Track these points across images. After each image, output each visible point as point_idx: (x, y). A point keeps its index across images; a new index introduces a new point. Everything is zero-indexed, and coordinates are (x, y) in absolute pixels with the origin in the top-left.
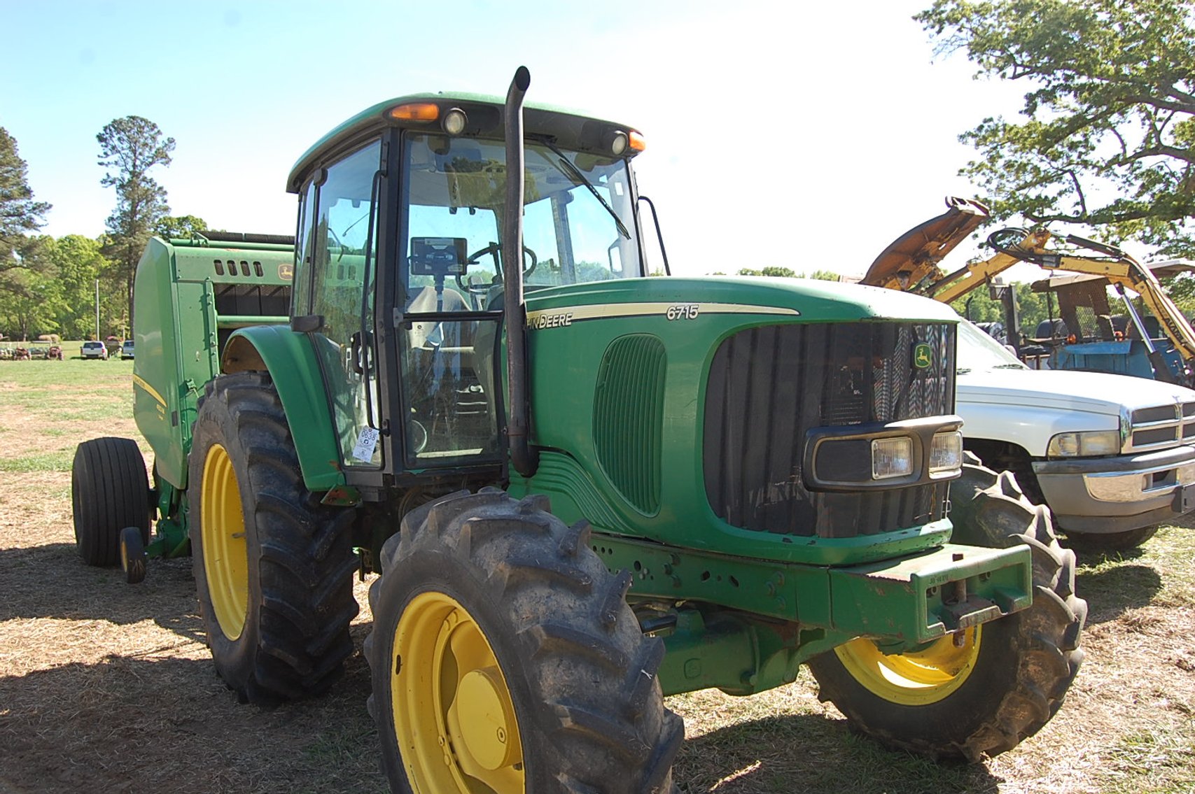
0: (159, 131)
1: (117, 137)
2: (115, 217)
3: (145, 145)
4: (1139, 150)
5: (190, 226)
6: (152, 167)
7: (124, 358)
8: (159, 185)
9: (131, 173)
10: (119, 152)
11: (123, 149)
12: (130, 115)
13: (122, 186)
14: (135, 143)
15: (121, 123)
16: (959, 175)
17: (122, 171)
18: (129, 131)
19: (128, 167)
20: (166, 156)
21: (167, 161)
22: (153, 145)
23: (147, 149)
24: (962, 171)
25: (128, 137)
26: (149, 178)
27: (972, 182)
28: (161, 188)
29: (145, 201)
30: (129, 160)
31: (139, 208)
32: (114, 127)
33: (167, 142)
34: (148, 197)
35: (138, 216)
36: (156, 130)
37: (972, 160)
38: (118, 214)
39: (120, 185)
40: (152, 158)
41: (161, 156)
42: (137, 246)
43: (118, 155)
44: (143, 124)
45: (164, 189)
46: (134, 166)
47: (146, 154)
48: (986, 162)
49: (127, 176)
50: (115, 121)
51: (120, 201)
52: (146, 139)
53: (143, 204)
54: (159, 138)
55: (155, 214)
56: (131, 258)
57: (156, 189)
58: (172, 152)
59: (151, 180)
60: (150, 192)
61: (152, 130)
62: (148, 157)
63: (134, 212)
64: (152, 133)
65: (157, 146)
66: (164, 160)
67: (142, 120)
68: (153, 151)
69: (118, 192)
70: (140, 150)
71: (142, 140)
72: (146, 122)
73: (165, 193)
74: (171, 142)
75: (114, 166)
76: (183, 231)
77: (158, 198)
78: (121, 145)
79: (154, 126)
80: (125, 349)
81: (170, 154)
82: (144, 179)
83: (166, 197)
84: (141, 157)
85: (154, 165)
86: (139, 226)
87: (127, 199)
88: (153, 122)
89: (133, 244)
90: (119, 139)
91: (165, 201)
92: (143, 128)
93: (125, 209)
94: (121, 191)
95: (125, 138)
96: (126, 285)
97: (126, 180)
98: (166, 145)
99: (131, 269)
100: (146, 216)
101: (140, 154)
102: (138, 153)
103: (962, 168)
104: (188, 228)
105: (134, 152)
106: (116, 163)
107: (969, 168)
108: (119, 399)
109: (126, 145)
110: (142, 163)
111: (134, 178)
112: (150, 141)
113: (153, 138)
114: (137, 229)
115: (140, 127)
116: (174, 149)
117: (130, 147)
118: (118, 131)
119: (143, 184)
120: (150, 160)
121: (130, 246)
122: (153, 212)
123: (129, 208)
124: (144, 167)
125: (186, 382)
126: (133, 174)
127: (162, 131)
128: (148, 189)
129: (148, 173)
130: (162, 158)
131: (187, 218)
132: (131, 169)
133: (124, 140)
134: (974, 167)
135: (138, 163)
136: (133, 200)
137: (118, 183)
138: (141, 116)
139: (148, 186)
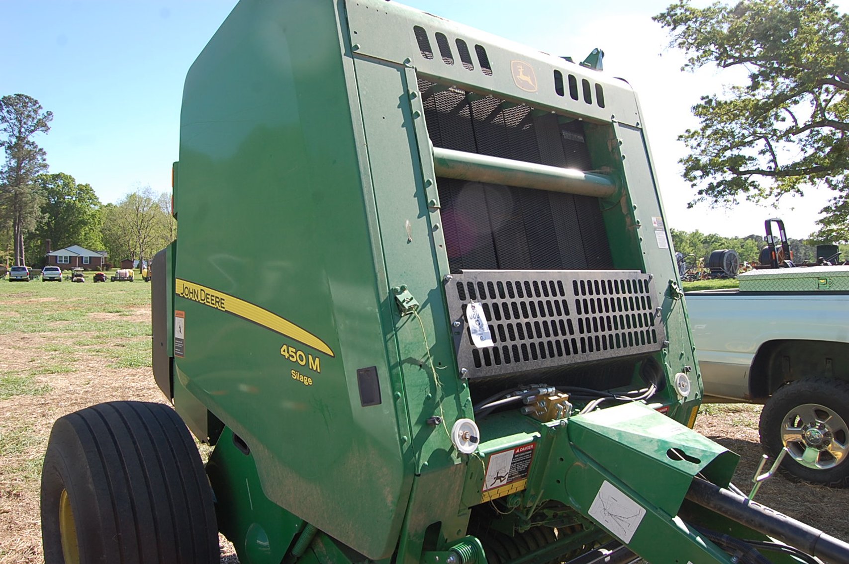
0: (40, 106)
1: (6, 110)
2: (4, 171)
3: (29, 116)
4: (808, 123)
5: (62, 181)
6: (33, 134)
7: (11, 280)
8: (39, 147)
9: (17, 137)
10: (8, 122)
11: (11, 119)
12: (17, 93)
13: (10, 148)
14: (21, 114)
15: (9, 99)
16: (678, 140)
17: (10, 136)
18: (16, 106)
19: (15, 133)
20: (46, 125)
21: (47, 129)
22: (35, 116)
23: (31, 119)
24: (681, 137)
25: (15, 110)
26: (31, 141)
27: (687, 146)
28: (41, 150)
29: (28, 159)
30: (15, 127)
31: (23, 164)
32: (4, 102)
33: (46, 114)
34: (31, 156)
35: (23, 171)
36: (38, 105)
37: (688, 128)
38: (7, 169)
39: (8, 146)
40: (34, 126)
41: (42, 125)
42: (21, 194)
43: (7, 123)
44: (27, 100)
45: (44, 151)
46: (20, 132)
47: (30, 123)
48: (699, 131)
49: (14, 140)
50: (4, 98)
51: (8, 159)
52: (29, 112)
53: (27, 162)
54: (40, 112)
55: (36, 169)
56: (16, 203)
57: (37, 150)
58: (50, 122)
59: (33, 143)
60: (32, 153)
61: (34, 105)
62: (30, 126)
63: (19, 167)
64: (34, 107)
65: (38, 117)
66: (43, 128)
67: (27, 97)
68: (35, 121)
69: (6, 152)
70: (25, 120)
71: (26, 113)
72: (30, 99)
73: (45, 153)
74: (49, 115)
75: (3, 132)
76: (56, 185)
77: (39, 157)
78: (9, 116)
79: (36, 102)
80: (12, 273)
81: (49, 124)
82: (28, 142)
83: (45, 157)
84: (24, 126)
85: (35, 132)
86: (23, 178)
87: (14, 157)
88: (35, 99)
89: (18, 192)
90: (8, 111)
91: (44, 160)
92: (28, 103)
93: (12, 165)
94: (9, 151)
95: (13, 111)
96: (12, 224)
97: (13, 143)
98: (45, 117)
99: (16, 211)
100: (28, 171)
101: (25, 123)
102: (23, 122)
103: (681, 135)
104: (60, 183)
105: (20, 121)
106: (5, 130)
107: (687, 134)
108: (17, 313)
109: (13, 116)
110: (26, 130)
111: (20, 142)
112: (33, 114)
113: (35, 111)
114: (22, 181)
115: (25, 102)
116: (51, 120)
117: (16, 118)
118: (7, 105)
119: (26, 146)
120: (33, 128)
121: (16, 194)
122: (35, 168)
123: (15, 165)
124: (27, 133)
125: (394, 293)
126: (19, 138)
127: (42, 106)
128: (31, 150)
129: (31, 138)
130: (43, 126)
131: (59, 174)
132: (18, 135)
133: (11, 112)
134: (690, 134)
135: (23, 130)
136: (19, 158)
137: (6, 145)
138: (25, 94)
139: (30, 148)
